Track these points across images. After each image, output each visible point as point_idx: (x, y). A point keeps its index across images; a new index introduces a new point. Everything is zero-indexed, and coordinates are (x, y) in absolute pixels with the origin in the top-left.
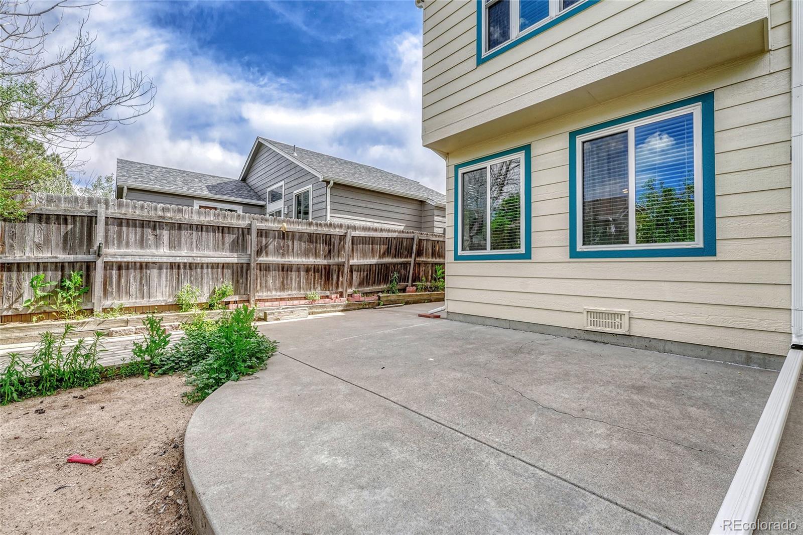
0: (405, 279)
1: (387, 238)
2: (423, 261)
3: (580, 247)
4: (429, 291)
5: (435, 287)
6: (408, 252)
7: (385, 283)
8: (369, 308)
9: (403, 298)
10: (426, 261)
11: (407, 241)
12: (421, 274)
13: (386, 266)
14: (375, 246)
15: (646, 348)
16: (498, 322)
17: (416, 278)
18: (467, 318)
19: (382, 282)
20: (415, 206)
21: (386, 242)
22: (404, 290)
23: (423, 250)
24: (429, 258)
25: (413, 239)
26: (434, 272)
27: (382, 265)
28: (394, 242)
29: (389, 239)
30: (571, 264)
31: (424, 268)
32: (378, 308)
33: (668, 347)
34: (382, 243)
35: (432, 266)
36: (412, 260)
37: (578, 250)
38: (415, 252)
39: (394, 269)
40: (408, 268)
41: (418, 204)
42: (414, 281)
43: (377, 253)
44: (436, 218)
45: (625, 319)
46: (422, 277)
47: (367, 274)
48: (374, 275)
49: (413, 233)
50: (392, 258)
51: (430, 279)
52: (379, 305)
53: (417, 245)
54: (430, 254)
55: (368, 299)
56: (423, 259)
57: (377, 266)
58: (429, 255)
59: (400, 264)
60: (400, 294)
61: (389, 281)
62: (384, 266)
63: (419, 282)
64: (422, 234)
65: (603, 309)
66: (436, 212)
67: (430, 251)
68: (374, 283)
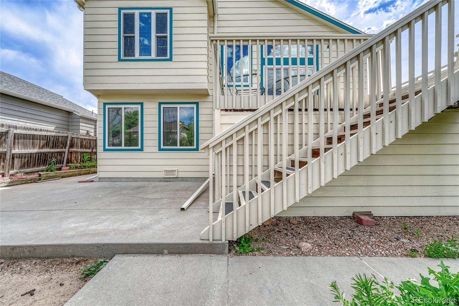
0: (61, 162)
1: (45, 136)
2: (74, 151)
3: (162, 147)
4: (79, 169)
5: (83, 166)
6: (63, 145)
7: (44, 165)
8: (31, 183)
9: (60, 174)
10: (76, 151)
11: (62, 138)
12: (73, 159)
13: (45, 154)
14: (36, 141)
15: (182, 181)
16: (128, 179)
17: (69, 161)
18: (110, 179)
19: (42, 165)
20: (65, 115)
21: (45, 139)
22: (60, 169)
23: (74, 144)
24: (78, 149)
25: (67, 137)
26: (82, 157)
27: (41, 153)
28: (52, 138)
29: (48, 137)
30: (159, 153)
31: (75, 155)
32: (40, 182)
33: (188, 179)
34: (42, 139)
35: (81, 154)
36: (66, 150)
37: (161, 148)
38: (68, 145)
39: (52, 155)
40: (63, 155)
41: (66, 113)
42: (68, 163)
43: (37, 145)
44: (81, 124)
45: (176, 172)
46: (74, 160)
47: (28, 160)
48: (34, 161)
49: (67, 133)
50: (50, 148)
51: (79, 162)
52: (40, 179)
53: (70, 141)
54: (80, 146)
55: (30, 177)
56: (74, 149)
57: (37, 154)
58: (78, 147)
59: (56, 153)
60: (57, 172)
61: (48, 164)
62: (43, 154)
63: (71, 163)
64: (73, 134)
65: (170, 169)
66: (81, 120)
67: (80, 144)
68: (35, 165)
